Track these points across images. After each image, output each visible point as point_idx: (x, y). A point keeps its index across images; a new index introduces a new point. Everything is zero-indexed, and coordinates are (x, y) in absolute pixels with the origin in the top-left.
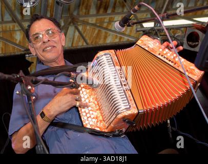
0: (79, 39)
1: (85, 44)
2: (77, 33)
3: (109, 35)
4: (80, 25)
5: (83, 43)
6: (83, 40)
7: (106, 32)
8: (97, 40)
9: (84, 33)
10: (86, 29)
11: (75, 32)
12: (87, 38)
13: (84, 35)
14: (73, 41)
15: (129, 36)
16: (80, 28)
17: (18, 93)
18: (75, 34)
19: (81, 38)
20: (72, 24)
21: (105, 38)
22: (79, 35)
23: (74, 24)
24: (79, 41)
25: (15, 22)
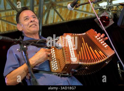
0: (58, 17)
1: (62, 20)
2: (56, 14)
3: (78, 13)
4: (58, 8)
5: (60, 20)
6: (60, 18)
7: (75, 12)
8: (70, 18)
9: (61, 13)
10: (62, 11)
11: (54, 13)
12: (63, 17)
13: (61, 15)
14: (54, 19)
15: (91, 13)
16: (58, 10)
17: (18, 50)
18: (55, 15)
19: (59, 17)
20: (52, 8)
21: (75, 15)
22: (58, 15)
23: (53, 8)
24: (58, 19)
25: (14, 9)
